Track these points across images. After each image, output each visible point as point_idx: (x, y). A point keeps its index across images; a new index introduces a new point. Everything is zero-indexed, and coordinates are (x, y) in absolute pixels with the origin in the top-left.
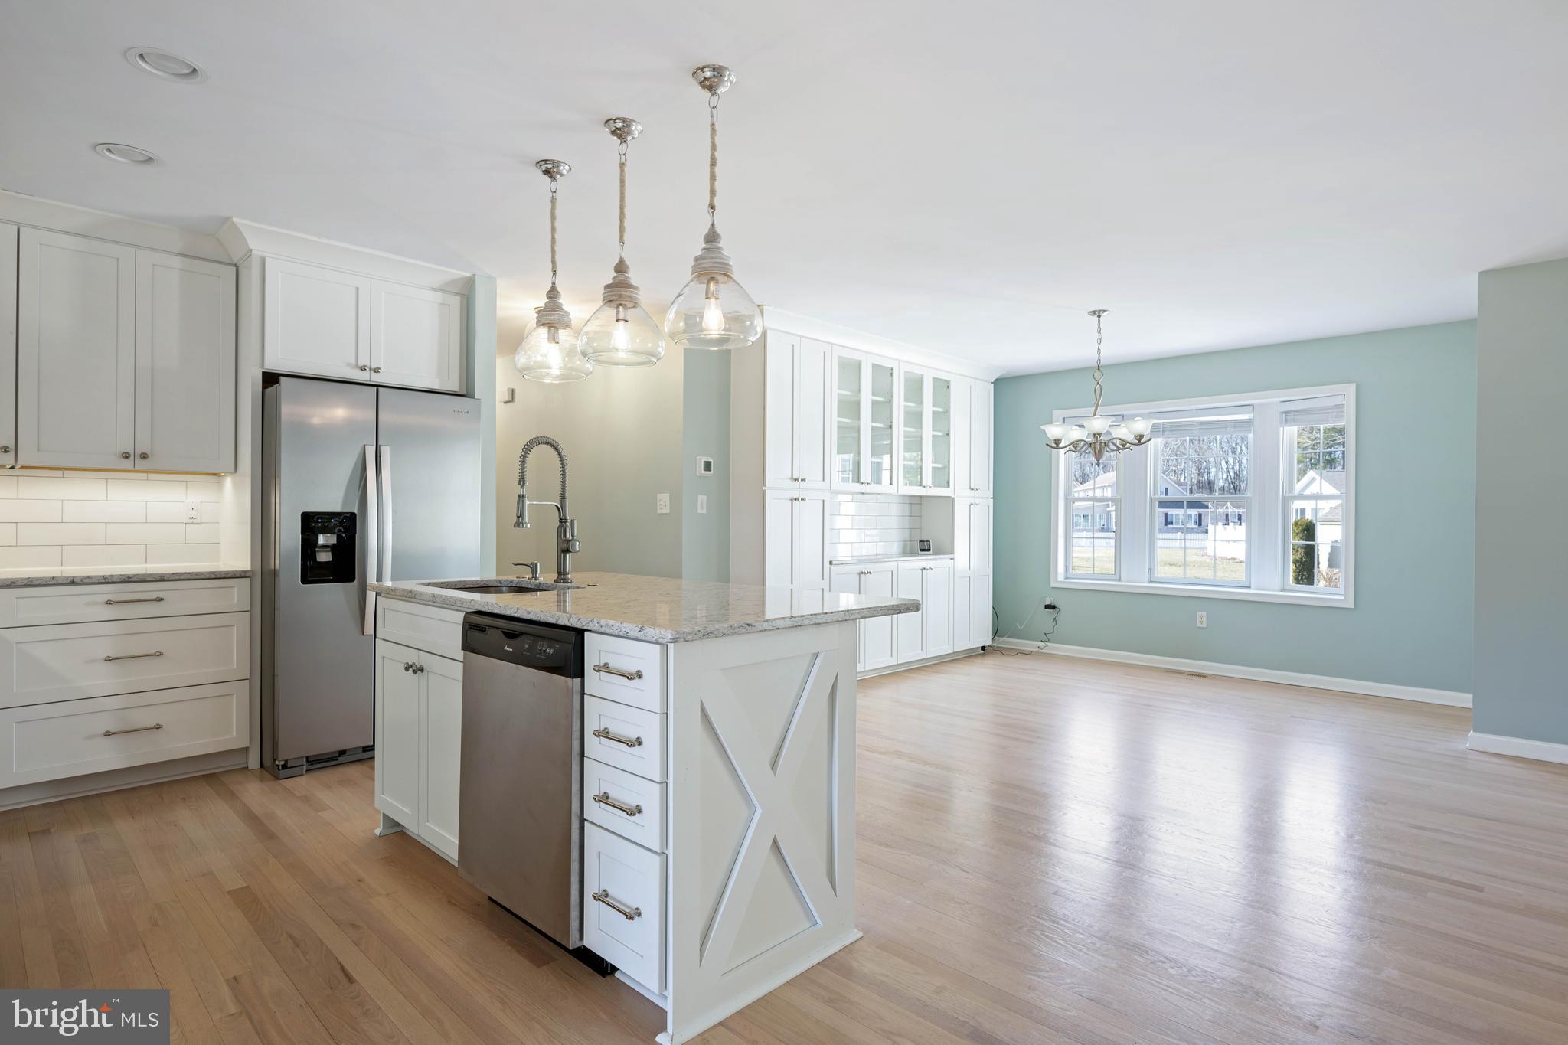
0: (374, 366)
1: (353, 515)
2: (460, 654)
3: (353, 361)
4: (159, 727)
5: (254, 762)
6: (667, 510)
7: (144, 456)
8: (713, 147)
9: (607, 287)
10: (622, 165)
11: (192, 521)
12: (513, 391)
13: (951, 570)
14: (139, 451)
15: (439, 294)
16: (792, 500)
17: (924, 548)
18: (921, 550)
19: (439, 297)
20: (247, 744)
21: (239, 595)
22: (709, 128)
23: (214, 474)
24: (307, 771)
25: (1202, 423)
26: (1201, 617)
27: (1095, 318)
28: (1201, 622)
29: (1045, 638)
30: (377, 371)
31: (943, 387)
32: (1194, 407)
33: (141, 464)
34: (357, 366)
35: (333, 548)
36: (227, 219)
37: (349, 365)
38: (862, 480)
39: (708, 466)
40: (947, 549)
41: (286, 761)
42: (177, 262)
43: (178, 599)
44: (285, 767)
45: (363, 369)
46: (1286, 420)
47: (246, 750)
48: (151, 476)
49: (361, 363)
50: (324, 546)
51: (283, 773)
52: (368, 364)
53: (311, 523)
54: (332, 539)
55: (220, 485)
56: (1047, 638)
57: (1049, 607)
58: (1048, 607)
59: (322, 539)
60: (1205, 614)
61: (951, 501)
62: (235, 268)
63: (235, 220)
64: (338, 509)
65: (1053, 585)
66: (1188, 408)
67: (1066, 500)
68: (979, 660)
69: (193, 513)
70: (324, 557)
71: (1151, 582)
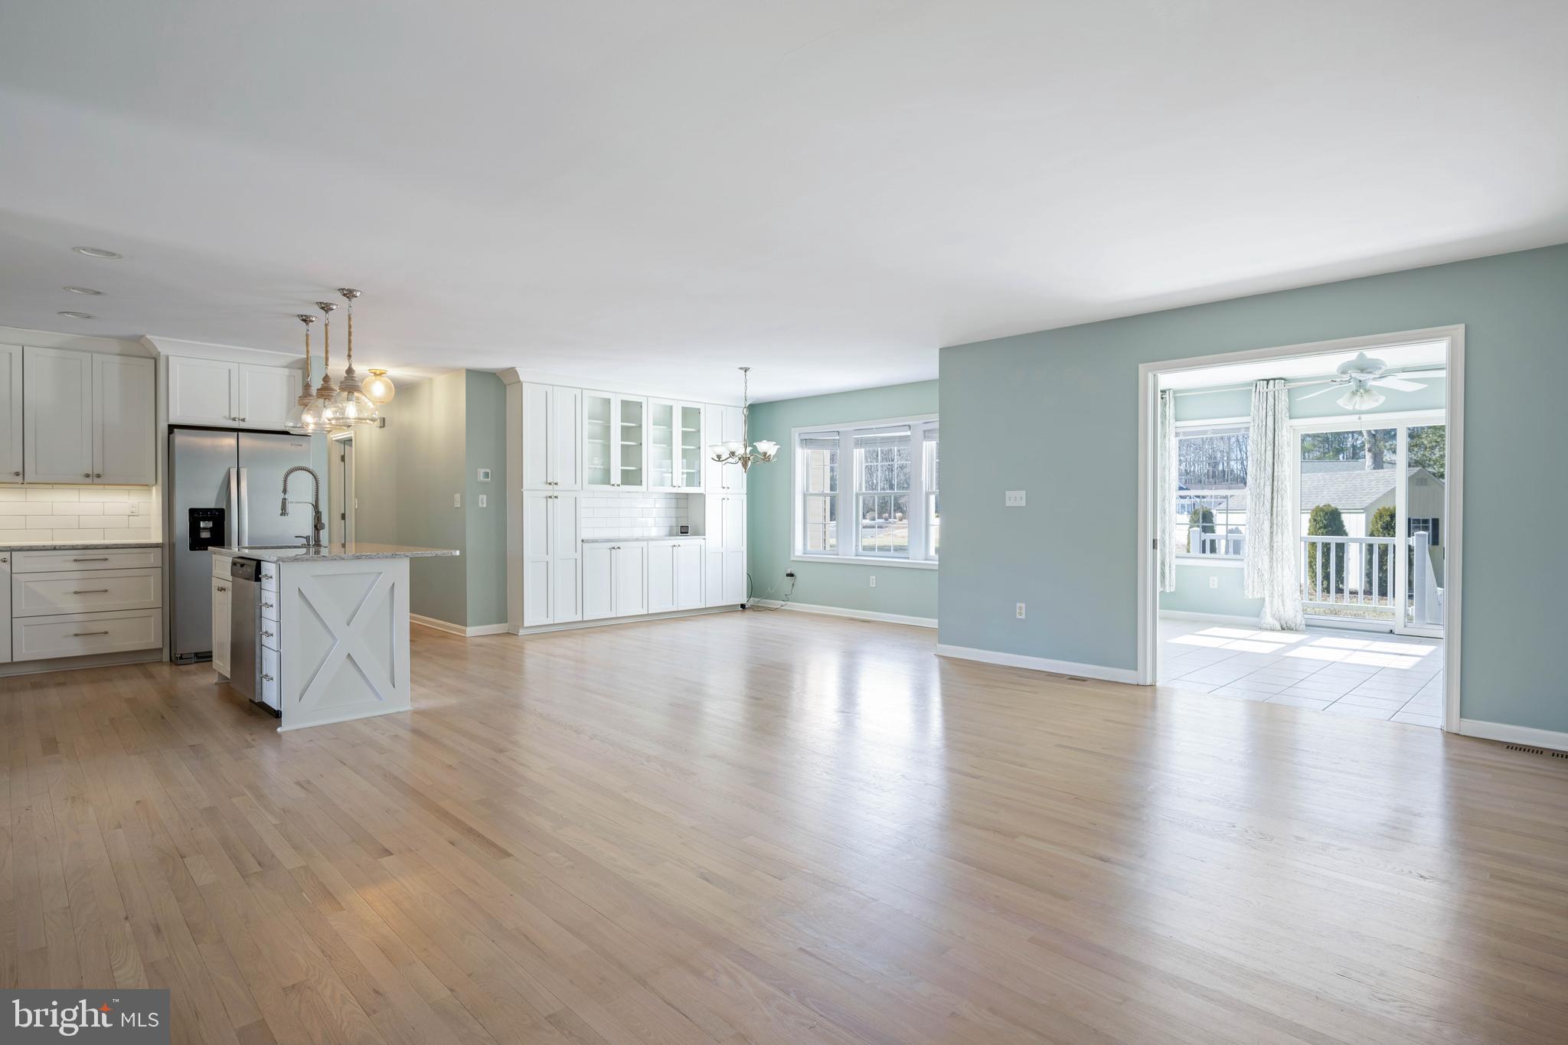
0: (241, 417)
1: (223, 510)
2: (230, 578)
3: (227, 414)
4: (106, 633)
5: (166, 656)
6: (459, 506)
7: (98, 476)
8: (350, 327)
9: (318, 390)
10: (326, 325)
11: (132, 515)
12: (384, 419)
13: (703, 548)
14: (95, 472)
15: (287, 370)
16: (547, 498)
17: (684, 531)
18: (681, 533)
19: (286, 371)
20: (161, 646)
21: (154, 558)
22: (347, 317)
23: (147, 485)
24: (195, 663)
25: (882, 438)
26: (873, 580)
27: (743, 372)
28: (873, 583)
29: (784, 598)
30: (243, 420)
31: (691, 415)
32: (874, 427)
33: (96, 480)
34: (230, 418)
35: (211, 530)
36: (143, 336)
37: (225, 417)
38: (612, 483)
39: (486, 475)
40: (700, 532)
41: (182, 655)
42: (118, 359)
43: (117, 559)
44: (181, 658)
45: (234, 419)
46: (925, 437)
47: (161, 650)
48: (106, 486)
49: (232, 416)
50: (204, 529)
51: (179, 662)
52: (237, 416)
53: (196, 515)
54: (210, 524)
55: (150, 490)
56: (787, 598)
57: (791, 575)
58: (788, 575)
59: (202, 524)
60: (874, 577)
61: (702, 496)
62: (153, 361)
63: (148, 337)
64: (212, 506)
65: (792, 559)
66: (871, 427)
67: (805, 496)
68: (739, 614)
69: (133, 509)
70: (205, 535)
71: (857, 555)
